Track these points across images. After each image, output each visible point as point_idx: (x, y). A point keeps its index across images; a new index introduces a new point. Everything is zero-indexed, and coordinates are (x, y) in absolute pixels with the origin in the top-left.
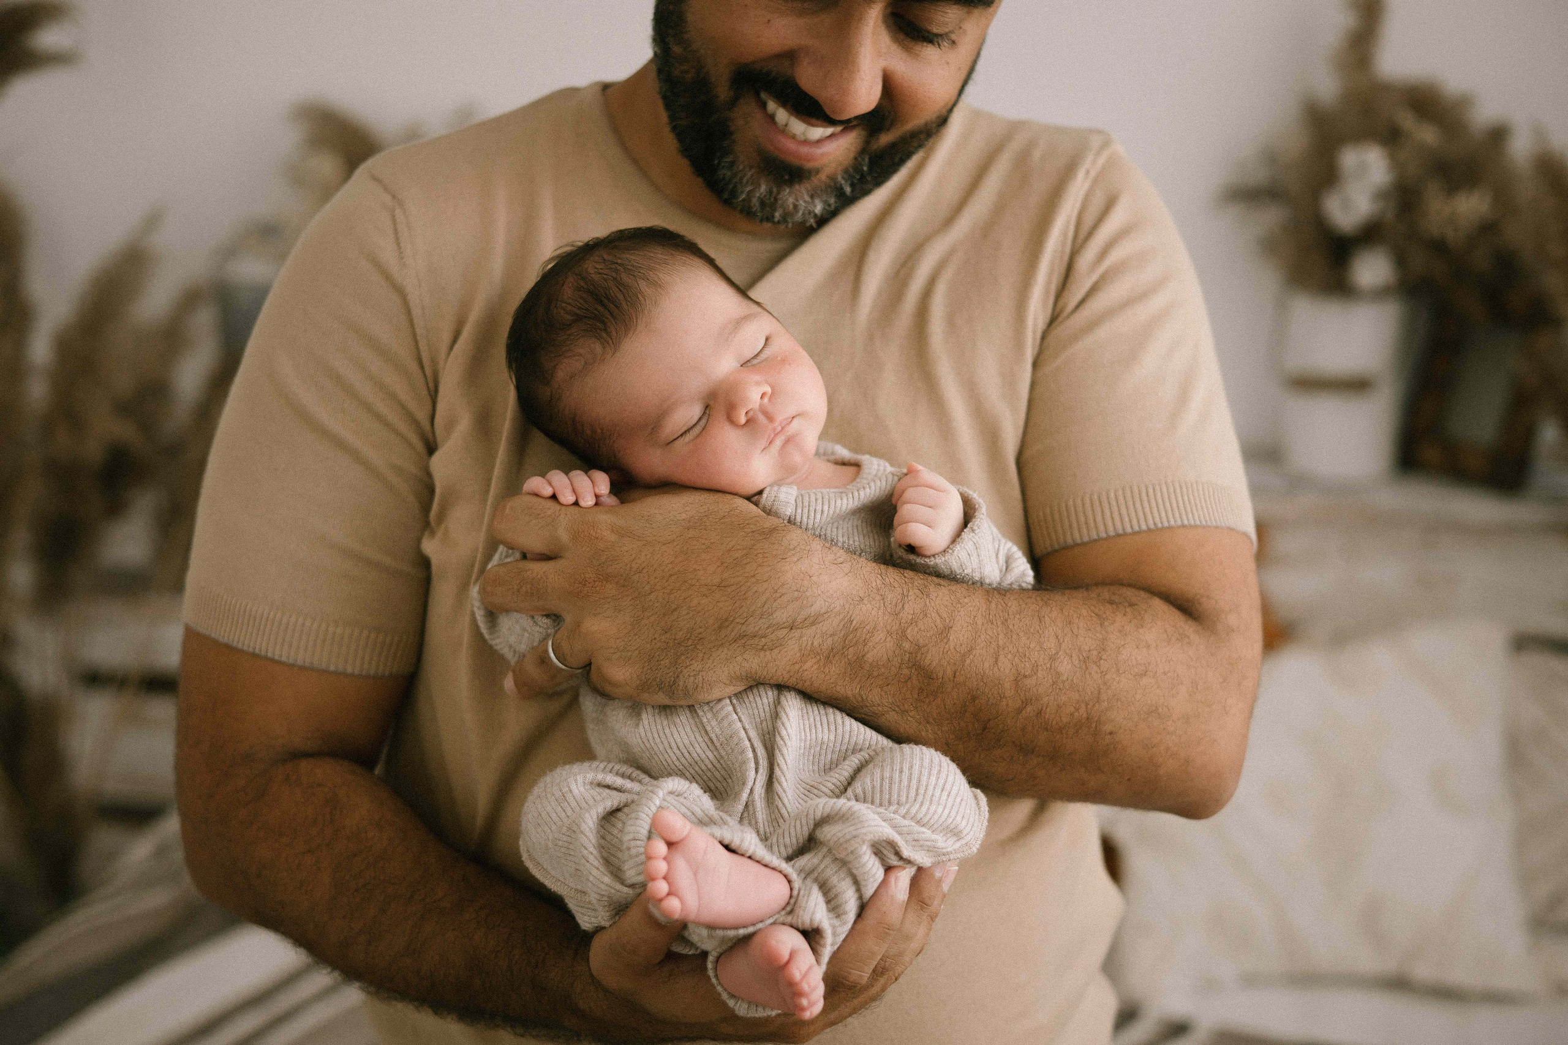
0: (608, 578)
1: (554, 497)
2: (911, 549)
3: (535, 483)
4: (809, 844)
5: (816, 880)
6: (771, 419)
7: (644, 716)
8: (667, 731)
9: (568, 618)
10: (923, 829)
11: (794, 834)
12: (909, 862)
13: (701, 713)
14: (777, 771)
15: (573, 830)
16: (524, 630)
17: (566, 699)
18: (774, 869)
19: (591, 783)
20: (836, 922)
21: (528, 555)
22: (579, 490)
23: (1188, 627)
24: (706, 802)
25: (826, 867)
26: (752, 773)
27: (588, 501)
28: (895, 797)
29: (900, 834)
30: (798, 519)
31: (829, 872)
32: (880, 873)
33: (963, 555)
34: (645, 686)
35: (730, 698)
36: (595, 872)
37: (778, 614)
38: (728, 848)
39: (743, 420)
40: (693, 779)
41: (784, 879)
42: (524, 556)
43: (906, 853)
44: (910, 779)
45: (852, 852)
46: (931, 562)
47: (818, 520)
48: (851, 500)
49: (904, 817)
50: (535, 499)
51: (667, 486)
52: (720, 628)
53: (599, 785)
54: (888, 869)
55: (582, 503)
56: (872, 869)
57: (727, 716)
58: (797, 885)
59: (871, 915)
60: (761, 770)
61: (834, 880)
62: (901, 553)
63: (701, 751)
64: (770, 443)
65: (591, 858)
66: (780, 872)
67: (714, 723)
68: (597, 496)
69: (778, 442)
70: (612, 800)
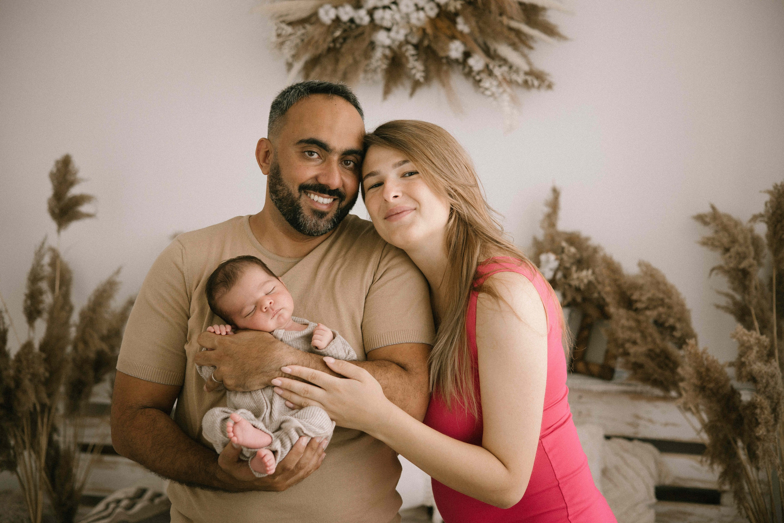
0: (227, 355)
1: (214, 332)
2: (317, 348)
3: (210, 328)
4: (279, 429)
5: (280, 439)
6: (273, 310)
7: (238, 395)
8: (244, 399)
9: (217, 367)
10: (311, 426)
11: (275, 426)
12: (306, 435)
13: (253, 394)
14: (272, 410)
15: (214, 423)
16: (207, 371)
17: (222, 393)
18: (267, 434)
19: (221, 411)
20: (283, 450)
21: (208, 349)
22: (222, 331)
23: (403, 373)
24: (252, 416)
25: (282, 435)
26: (266, 409)
27: (224, 333)
28: (306, 417)
29: (304, 426)
30: (283, 340)
31: (283, 436)
32: (297, 437)
33: (331, 349)
34: (237, 386)
35: (261, 389)
36: (218, 434)
37: (272, 366)
38: (254, 426)
39: (265, 310)
40: (248, 410)
41: (270, 437)
42: (207, 350)
43: (305, 432)
44: (311, 412)
45: (289, 430)
46: (321, 351)
47: (289, 340)
48: (300, 334)
49: (307, 422)
50: (209, 333)
51: (246, 329)
52: (257, 369)
53: (224, 412)
54: (300, 437)
55: (222, 334)
56: (296, 437)
57: (259, 394)
58: (274, 439)
59: (294, 448)
60: (268, 409)
61: (284, 438)
62: (314, 349)
63: (253, 405)
64: (274, 316)
65: (218, 430)
66: (269, 435)
67: (256, 396)
68: (227, 332)
69: (276, 316)
70: (225, 415)
